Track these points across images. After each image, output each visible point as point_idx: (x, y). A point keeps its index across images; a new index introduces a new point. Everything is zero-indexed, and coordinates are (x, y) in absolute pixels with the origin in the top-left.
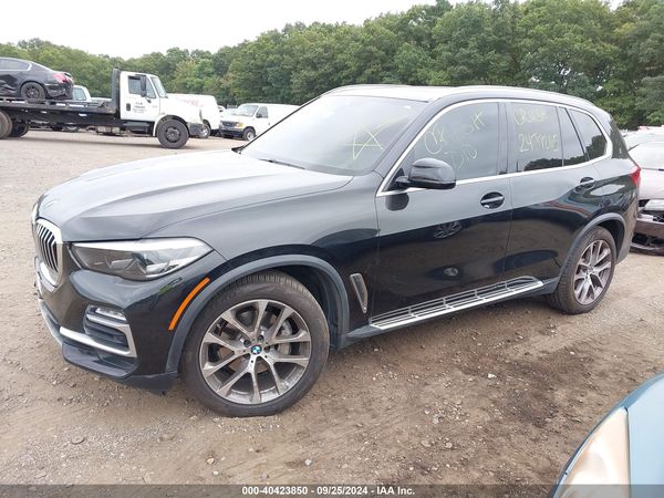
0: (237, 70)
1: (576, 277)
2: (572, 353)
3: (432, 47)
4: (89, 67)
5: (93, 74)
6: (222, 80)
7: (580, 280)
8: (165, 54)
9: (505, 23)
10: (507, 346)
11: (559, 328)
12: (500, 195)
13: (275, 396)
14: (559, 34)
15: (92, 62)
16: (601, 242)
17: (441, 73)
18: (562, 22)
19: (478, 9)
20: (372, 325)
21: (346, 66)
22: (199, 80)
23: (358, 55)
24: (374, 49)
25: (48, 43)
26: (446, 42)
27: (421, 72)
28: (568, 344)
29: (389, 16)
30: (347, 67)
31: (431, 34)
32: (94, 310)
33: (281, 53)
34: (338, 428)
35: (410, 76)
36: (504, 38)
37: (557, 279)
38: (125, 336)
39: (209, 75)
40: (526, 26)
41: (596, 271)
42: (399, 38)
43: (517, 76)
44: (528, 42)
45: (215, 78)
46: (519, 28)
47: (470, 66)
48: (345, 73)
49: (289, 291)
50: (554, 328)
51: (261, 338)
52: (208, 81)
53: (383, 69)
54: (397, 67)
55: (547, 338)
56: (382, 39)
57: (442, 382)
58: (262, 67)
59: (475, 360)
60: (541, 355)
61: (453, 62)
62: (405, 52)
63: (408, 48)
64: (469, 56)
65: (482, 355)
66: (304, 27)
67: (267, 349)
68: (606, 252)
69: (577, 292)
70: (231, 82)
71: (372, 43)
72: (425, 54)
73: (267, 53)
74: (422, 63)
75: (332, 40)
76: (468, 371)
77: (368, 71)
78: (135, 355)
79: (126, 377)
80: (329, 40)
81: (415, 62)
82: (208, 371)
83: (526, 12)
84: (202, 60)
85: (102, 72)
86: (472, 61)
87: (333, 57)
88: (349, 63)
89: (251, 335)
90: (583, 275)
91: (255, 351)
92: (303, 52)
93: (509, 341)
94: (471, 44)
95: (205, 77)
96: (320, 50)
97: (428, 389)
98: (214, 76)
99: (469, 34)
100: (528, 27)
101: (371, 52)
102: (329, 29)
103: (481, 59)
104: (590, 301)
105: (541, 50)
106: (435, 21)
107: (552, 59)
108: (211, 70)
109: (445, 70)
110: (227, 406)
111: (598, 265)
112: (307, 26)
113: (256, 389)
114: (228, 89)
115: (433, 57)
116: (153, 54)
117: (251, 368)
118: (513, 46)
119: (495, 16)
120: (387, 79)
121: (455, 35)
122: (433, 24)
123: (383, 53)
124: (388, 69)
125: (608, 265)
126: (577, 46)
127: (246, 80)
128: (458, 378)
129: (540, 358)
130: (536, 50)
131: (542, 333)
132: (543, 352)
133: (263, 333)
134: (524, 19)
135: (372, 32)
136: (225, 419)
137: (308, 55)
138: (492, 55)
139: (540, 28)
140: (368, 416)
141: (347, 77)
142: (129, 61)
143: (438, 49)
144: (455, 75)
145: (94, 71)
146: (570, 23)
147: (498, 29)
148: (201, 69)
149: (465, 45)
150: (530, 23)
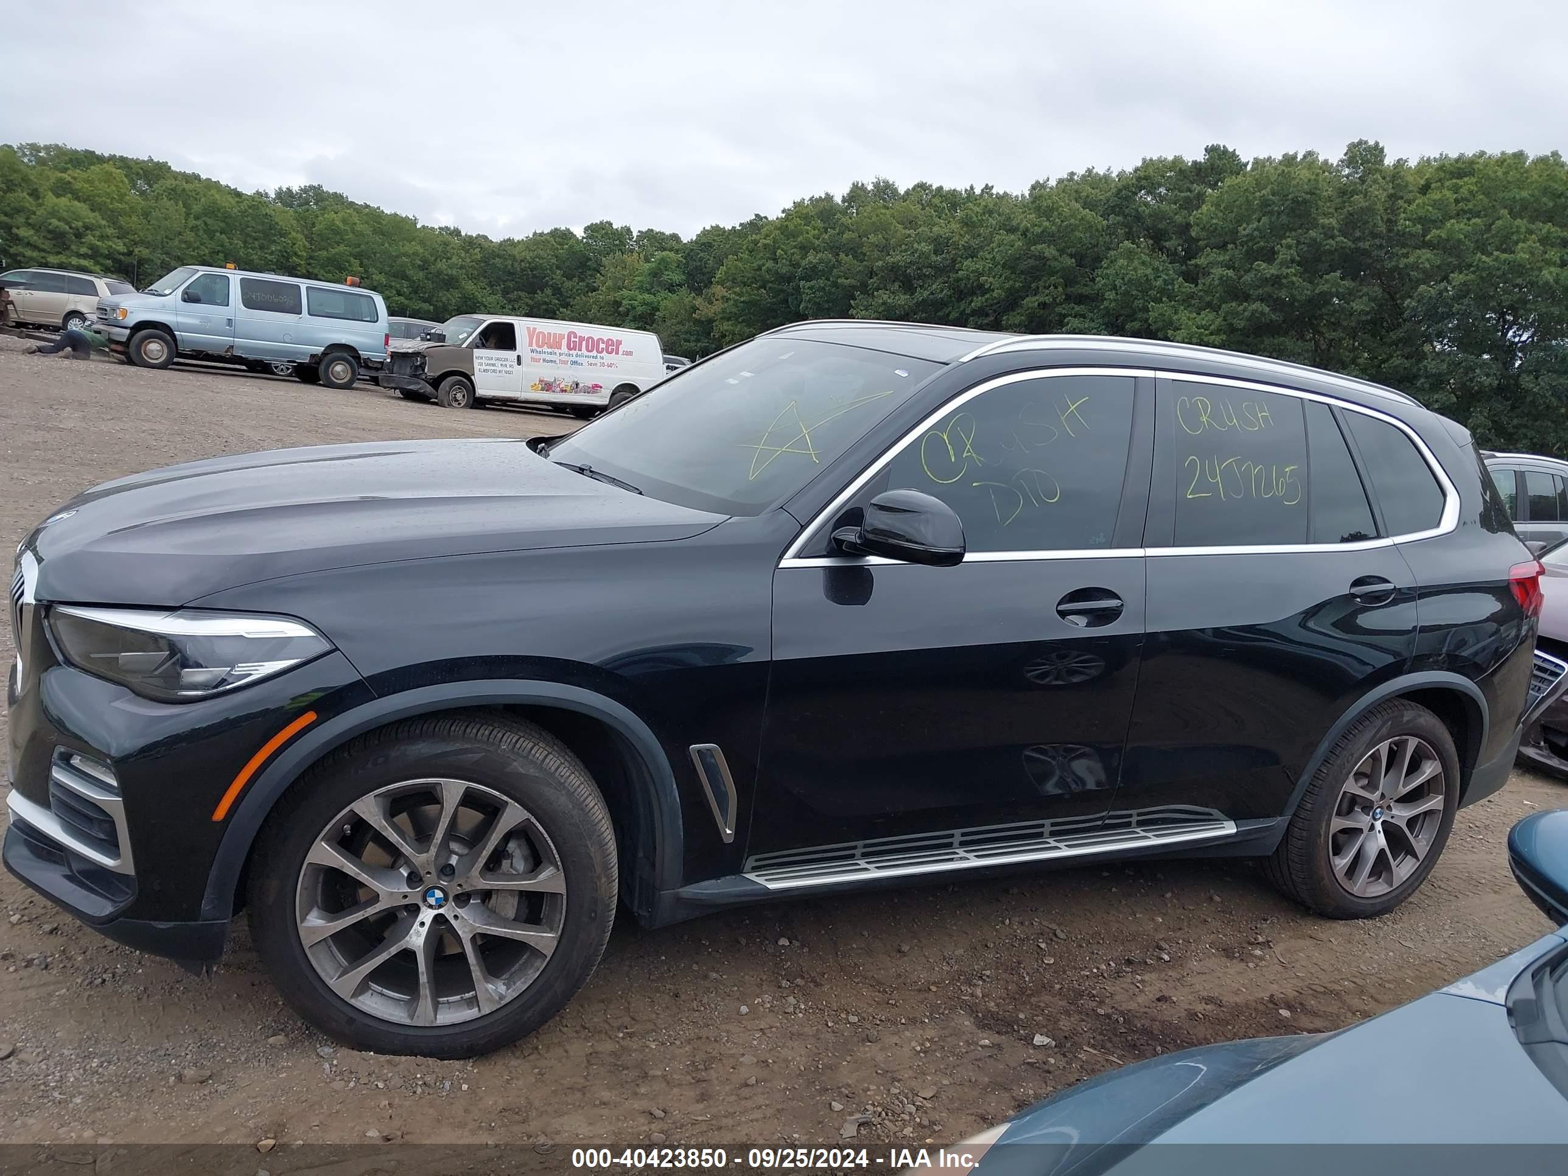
0: (732, 280)
1: (1338, 823)
2: (1285, 1013)
3: (1191, 254)
4: (415, 254)
5: (422, 268)
6: (699, 301)
7: (1353, 833)
8: (579, 232)
9: (1370, 210)
10: (1118, 974)
11: (1278, 949)
12: (1114, 596)
13: (471, 1013)
14: (1506, 244)
15: (422, 243)
16: (1412, 743)
17: (1206, 317)
18: (1514, 215)
19: (1305, 174)
20: (752, 876)
21: (981, 286)
22: (646, 296)
23: (1011, 265)
24: (1050, 251)
25: (338, 198)
26: (1223, 247)
27: (1157, 311)
28: (1287, 989)
29: (1091, 178)
30: (982, 289)
31: (1188, 226)
32: (66, 759)
33: (835, 249)
34: (605, 1112)
35: (1132, 317)
36: (1365, 245)
37: (1280, 822)
38: (112, 823)
39: (671, 288)
40: (1420, 220)
41: (1401, 814)
42: (1111, 231)
43: (1394, 336)
44: (1425, 257)
45: (685, 296)
46: (1403, 223)
47: (1277, 304)
48: (978, 302)
49: (517, 766)
50: (1267, 944)
51: (447, 871)
52: (668, 302)
53: (1068, 298)
54: (1098, 297)
55: (1235, 967)
56: (1073, 228)
57: (912, 1040)
58: (789, 279)
59: (1021, 995)
60: (1200, 1007)
61: (1239, 294)
62: (1121, 262)
63: (1130, 255)
64: (1276, 281)
65: (1046, 987)
66: (895, 191)
67: (462, 899)
68: (1430, 769)
69: (1341, 863)
70: (718, 306)
71: (1044, 237)
72: (1171, 271)
73: (804, 249)
74: (1162, 291)
75: (955, 226)
76: (987, 1021)
77: (1031, 302)
78: (131, 871)
79: (110, 919)
80: (947, 227)
81: (1144, 286)
82: (313, 930)
83: (1425, 189)
84: (659, 255)
85: (442, 265)
86: (1283, 294)
87: (952, 267)
88: (986, 280)
89: (423, 859)
90: (1362, 820)
91: (432, 901)
92: (885, 249)
93: (1129, 962)
94: (1283, 255)
95: (664, 294)
96: (925, 247)
97: (869, 1051)
98: (684, 290)
99: (1278, 232)
100: (1426, 222)
101: (1041, 258)
102: (950, 201)
103: (1305, 290)
104: (1379, 889)
105: (1458, 278)
106: (1200, 197)
107: (1483, 301)
108: (677, 277)
109: (1216, 309)
110: (351, 1021)
111: (1409, 799)
112: (902, 191)
113: (425, 991)
114: (711, 321)
115: (1191, 277)
116: (555, 233)
117: (417, 938)
118: (1389, 265)
119: (1345, 193)
120: (1075, 323)
121: (1245, 230)
122: (1194, 203)
123: (1070, 262)
124: (1080, 299)
125: (1436, 802)
126: (1548, 274)
127: (749, 304)
128: (957, 1033)
129: (1192, 1015)
130: (1445, 278)
131: (1227, 952)
132: (1209, 1000)
133: (454, 860)
134: (1420, 205)
135: (1047, 212)
136: (344, 1052)
137: (896, 258)
138: (1333, 281)
139: (1457, 227)
140: (691, 1093)
141: (980, 312)
142: (501, 244)
143: (1201, 261)
144: (1240, 324)
145: (425, 261)
146: (1532, 220)
147: (1350, 224)
148: (655, 274)
149: (1269, 256)
150: (1435, 214)
